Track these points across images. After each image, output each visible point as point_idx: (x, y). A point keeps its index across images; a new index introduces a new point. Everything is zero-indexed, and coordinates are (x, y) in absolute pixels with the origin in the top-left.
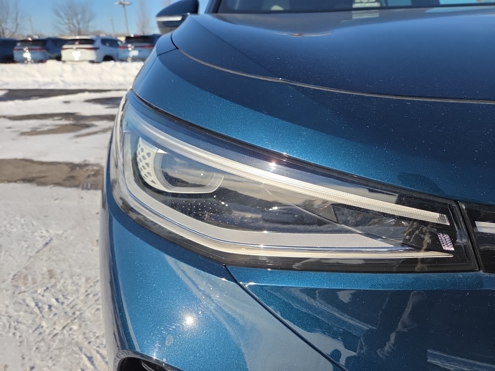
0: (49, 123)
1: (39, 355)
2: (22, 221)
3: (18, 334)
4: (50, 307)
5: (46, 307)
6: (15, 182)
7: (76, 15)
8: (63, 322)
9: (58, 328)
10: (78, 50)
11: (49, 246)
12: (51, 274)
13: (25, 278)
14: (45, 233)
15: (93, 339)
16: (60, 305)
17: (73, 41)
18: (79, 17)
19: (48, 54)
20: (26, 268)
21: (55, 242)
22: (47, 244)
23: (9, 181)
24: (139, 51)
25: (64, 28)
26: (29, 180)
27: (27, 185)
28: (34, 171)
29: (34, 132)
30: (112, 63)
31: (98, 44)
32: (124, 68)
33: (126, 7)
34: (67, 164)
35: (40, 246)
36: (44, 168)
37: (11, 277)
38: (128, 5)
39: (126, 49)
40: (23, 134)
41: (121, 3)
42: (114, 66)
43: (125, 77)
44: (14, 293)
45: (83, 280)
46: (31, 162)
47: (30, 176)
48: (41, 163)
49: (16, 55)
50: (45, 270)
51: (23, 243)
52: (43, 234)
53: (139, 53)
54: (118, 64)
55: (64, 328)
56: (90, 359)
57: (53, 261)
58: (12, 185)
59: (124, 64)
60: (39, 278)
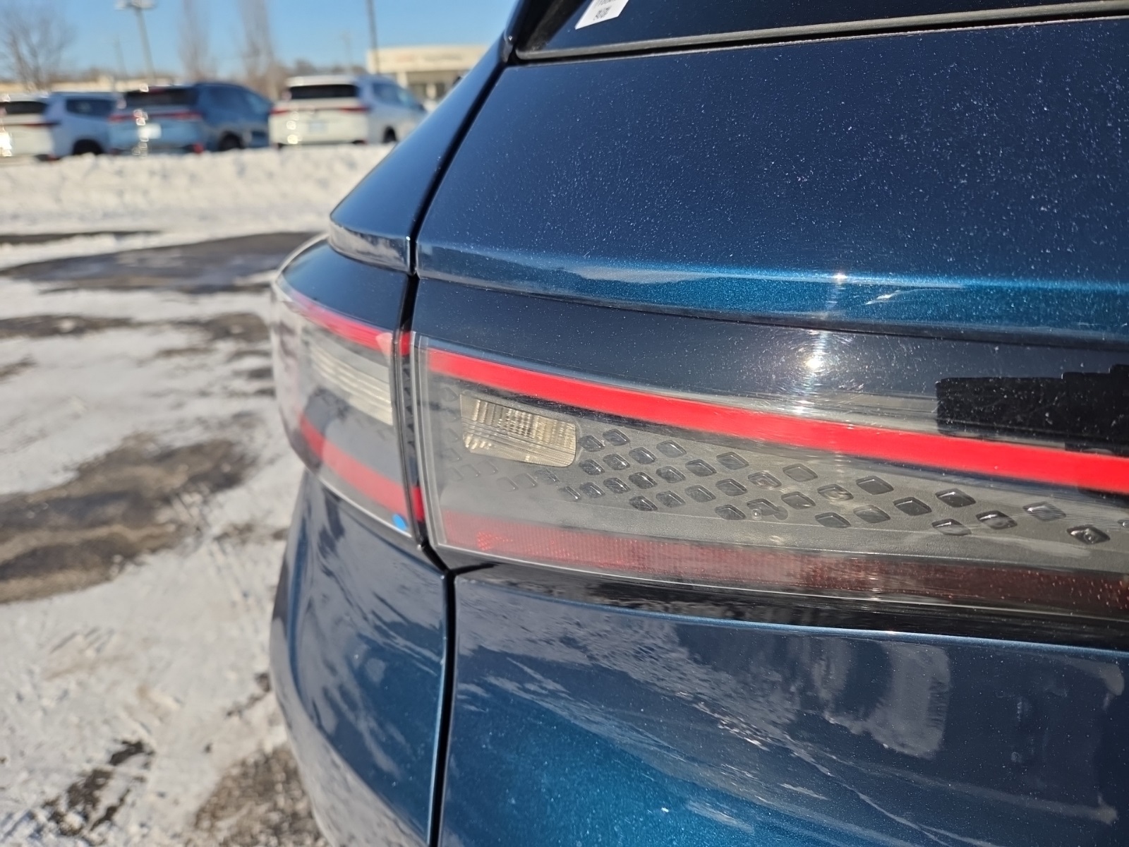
7: (26, 32)
18: (35, 38)
24: (163, 127)
30: (88, 159)
31: (58, 111)
32: (120, 173)
33: (145, 13)
38: (149, 9)
39: (127, 124)
41: (130, 5)
42: (95, 167)
43: (120, 193)
53: (163, 132)
54: (104, 161)
59: (120, 162)
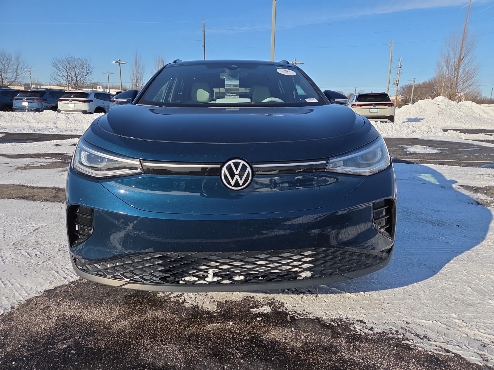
0: (41, 160)
1: (29, 271)
2: (19, 219)
3: (17, 264)
4: (36, 255)
5: (34, 255)
6: (14, 198)
8: (43, 260)
9: (40, 262)
10: (73, 102)
11: (37, 231)
12: (37, 243)
13: (21, 244)
14: (34, 225)
15: (60, 266)
16: (42, 254)
17: (69, 94)
19: (45, 104)
20: (22, 240)
21: (41, 229)
22: (36, 230)
23: (9, 198)
25: (62, 80)
26: (24, 198)
27: (23, 200)
28: (28, 192)
29: (28, 167)
31: (92, 97)
33: (121, 65)
34: (53, 188)
35: (31, 231)
36: (35, 190)
37: (12, 243)
40: (19, 168)
44: (14, 250)
45: (57, 245)
46: (26, 186)
47: (24, 195)
48: (33, 188)
49: (16, 104)
50: (34, 241)
51: (19, 229)
52: (33, 226)
55: (44, 262)
56: (58, 272)
57: (39, 237)
58: (10, 200)
60: (30, 244)
